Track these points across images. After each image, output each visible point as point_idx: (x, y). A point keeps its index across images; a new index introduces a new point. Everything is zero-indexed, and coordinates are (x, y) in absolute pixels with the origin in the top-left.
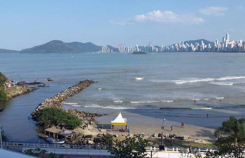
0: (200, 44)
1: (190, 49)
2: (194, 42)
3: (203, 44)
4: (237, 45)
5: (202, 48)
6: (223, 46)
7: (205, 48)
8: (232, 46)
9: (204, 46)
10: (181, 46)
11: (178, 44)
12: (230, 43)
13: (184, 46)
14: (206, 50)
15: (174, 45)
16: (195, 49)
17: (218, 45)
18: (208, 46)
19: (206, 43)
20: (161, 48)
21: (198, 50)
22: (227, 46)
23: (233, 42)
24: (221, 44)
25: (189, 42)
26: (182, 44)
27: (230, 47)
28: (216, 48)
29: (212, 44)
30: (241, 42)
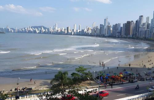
0: (41, 29)
1: (35, 32)
2: (37, 27)
3: (43, 29)
4: (61, 30)
5: (42, 31)
6: (54, 31)
7: (44, 32)
8: (59, 31)
10: (29, 29)
11: (27, 28)
13: (31, 29)
14: (45, 33)
15: (25, 28)
16: (38, 32)
17: (51, 30)
18: (45, 30)
19: (45, 28)
20: (15, 30)
21: (40, 33)
22: (56, 31)
23: (59, 29)
24: (53, 29)
25: (35, 27)
26: (30, 28)
27: (58, 31)
28: (50, 32)
29: (48, 29)
30: (64, 29)
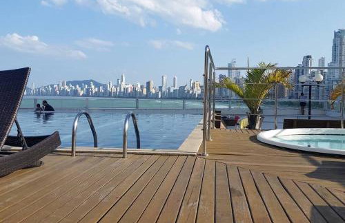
0: (89, 86)
1: (75, 93)
2: (80, 83)
3: (93, 87)
4: (134, 89)
5: (92, 91)
6: (118, 90)
7: (96, 92)
8: (129, 90)
9: (94, 89)
10: (62, 88)
11: (58, 85)
12: (127, 86)
13: (67, 87)
14: (97, 94)
15: (52, 86)
16: (82, 93)
17: (112, 89)
18: (99, 89)
19: (97, 85)
20: (31, 90)
21: (87, 94)
22: (122, 90)
23: (130, 86)
24: (116, 87)
25: (74, 83)
26: (63, 85)
27: (127, 91)
28: (110, 93)
29: (105, 87)
30: (139, 86)
